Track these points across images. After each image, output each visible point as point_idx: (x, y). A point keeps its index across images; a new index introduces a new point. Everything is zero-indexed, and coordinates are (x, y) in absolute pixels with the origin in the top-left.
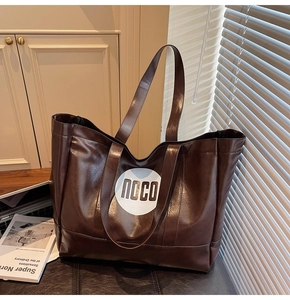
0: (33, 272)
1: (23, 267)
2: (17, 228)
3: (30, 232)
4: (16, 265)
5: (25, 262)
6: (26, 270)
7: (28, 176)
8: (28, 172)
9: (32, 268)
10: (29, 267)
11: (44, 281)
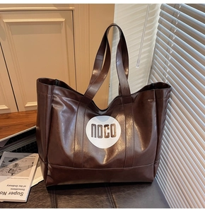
0: (22, 194)
1: (14, 191)
2: (7, 163)
3: (16, 165)
4: (8, 190)
5: (15, 187)
6: (16, 193)
7: (8, 118)
8: (9, 115)
9: (21, 191)
10: (18, 191)
11: (30, 201)
